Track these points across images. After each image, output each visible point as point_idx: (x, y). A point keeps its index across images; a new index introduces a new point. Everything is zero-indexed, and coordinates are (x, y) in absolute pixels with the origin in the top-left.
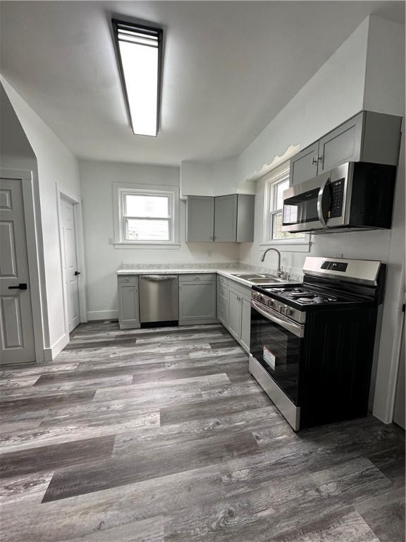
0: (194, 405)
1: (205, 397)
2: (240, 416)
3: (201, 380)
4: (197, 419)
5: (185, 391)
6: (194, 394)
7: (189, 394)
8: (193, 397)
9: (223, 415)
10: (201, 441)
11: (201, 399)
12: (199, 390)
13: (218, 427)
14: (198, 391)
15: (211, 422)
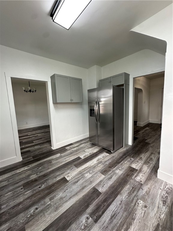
0: (53, 191)
1: (47, 200)
2: (27, 196)
3: (53, 215)
4: (50, 185)
5: (61, 198)
6: (55, 199)
7: (58, 197)
8: (55, 196)
9: (37, 193)
10: (47, 178)
11: (50, 197)
12: (52, 204)
13: (40, 186)
14: (53, 202)
15: (43, 187)
